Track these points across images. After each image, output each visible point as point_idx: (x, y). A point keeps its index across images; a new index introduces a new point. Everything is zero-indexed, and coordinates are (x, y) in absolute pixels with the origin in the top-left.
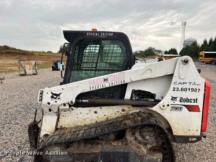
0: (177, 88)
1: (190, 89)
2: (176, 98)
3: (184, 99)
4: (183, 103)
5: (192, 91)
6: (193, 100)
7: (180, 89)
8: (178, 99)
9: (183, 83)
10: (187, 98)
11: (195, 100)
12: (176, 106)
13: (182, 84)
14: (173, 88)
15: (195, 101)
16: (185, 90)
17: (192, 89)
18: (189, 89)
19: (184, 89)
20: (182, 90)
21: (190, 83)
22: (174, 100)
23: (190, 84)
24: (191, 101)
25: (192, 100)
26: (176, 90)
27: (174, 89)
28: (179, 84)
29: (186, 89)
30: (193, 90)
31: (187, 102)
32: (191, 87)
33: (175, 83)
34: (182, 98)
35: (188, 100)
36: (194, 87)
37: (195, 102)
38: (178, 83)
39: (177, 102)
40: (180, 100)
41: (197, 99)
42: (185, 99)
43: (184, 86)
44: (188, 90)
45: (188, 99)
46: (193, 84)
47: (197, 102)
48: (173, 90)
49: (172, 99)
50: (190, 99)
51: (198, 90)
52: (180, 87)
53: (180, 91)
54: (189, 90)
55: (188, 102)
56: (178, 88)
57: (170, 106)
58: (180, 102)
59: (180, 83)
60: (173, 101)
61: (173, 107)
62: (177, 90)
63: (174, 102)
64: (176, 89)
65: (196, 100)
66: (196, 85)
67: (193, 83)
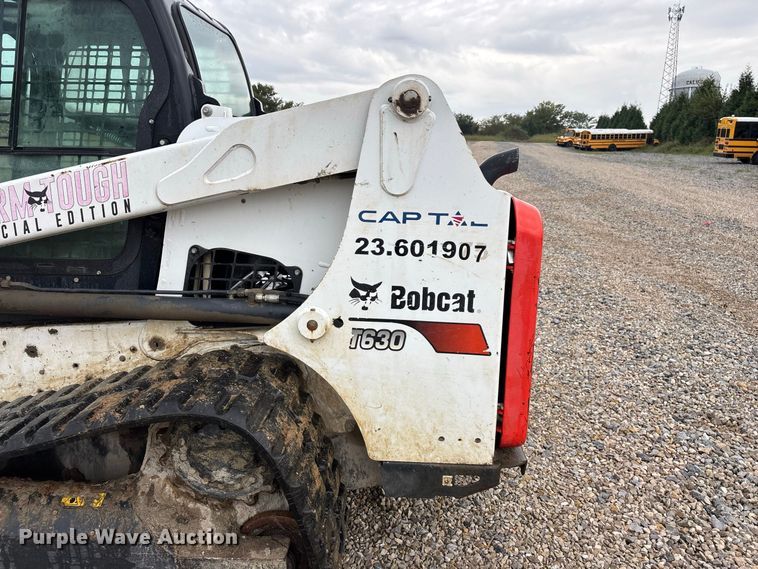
0: (374, 241)
1: (439, 247)
2: (373, 288)
3: (411, 294)
5: (449, 254)
6: (455, 297)
7: (389, 246)
8: (385, 294)
9: (405, 214)
10: (425, 289)
11: (462, 297)
12: (378, 326)
13: (401, 220)
14: (358, 241)
15: (462, 302)
16: (416, 249)
17: (449, 247)
18: (434, 245)
19: (408, 246)
20: (402, 251)
21: (438, 216)
22: (364, 298)
23: (438, 223)
24: (445, 301)
25: (448, 297)
26: (374, 252)
27: (362, 243)
28: (384, 219)
29: (417, 246)
30: (451, 249)
31: (425, 308)
32: (444, 233)
33: (364, 216)
34: (402, 290)
35: (428, 299)
36: (459, 235)
37: (461, 309)
38: (378, 217)
39: (381, 309)
40: (394, 297)
41: (471, 295)
42: (417, 294)
43: (410, 232)
44: (428, 251)
45: (432, 295)
46: (451, 223)
47: (471, 310)
48: (359, 251)
49: (354, 294)
50: (441, 296)
51: (474, 252)
52: (390, 233)
53: (389, 253)
54: (434, 252)
55: (431, 308)
56: (381, 242)
57: (348, 326)
58: (394, 306)
59: (390, 216)
60: (362, 303)
61: (360, 333)
62: (378, 250)
63: (365, 308)
64: (372, 247)
65: (466, 301)
66: (464, 224)
67: (453, 214)
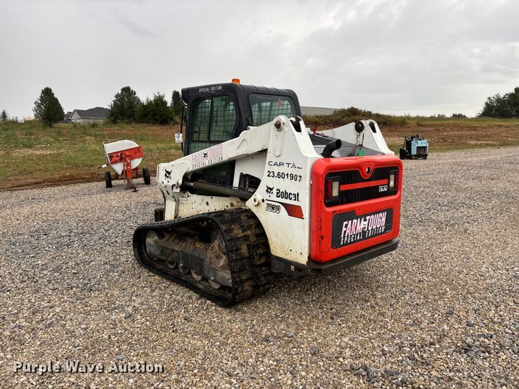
0: (272, 172)
2: (272, 189)
4: (280, 200)
5: (291, 178)
6: (294, 195)
7: (276, 175)
8: (275, 191)
9: (280, 163)
10: (286, 191)
12: (273, 203)
15: (295, 197)
16: (280, 175)
18: (287, 174)
21: (289, 164)
22: (269, 193)
23: (288, 167)
24: (291, 196)
26: (272, 176)
27: (269, 173)
28: (275, 164)
29: (283, 175)
30: (293, 177)
31: (285, 198)
32: (290, 171)
33: (270, 163)
34: (279, 190)
35: (286, 195)
36: (294, 172)
37: (295, 200)
39: (274, 197)
40: (277, 193)
41: (298, 194)
42: (283, 193)
43: (281, 170)
44: (286, 177)
45: (287, 193)
46: (292, 167)
47: (298, 200)
48: (268, 176)
49: (267, 191)
51: (299, 178)
52: (276, 169)
53: (276, 177)
54: (288, 177)
55: (287, 198)
56: (274, 173)
57: (266, 202)
58: (277, 197)
61: (268, 205)
63: (270, 196)
64: (271, 174)
65: (297, 197)
66: (295, 167)
67: (292, 163)
